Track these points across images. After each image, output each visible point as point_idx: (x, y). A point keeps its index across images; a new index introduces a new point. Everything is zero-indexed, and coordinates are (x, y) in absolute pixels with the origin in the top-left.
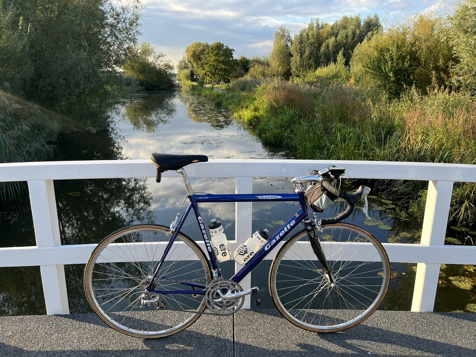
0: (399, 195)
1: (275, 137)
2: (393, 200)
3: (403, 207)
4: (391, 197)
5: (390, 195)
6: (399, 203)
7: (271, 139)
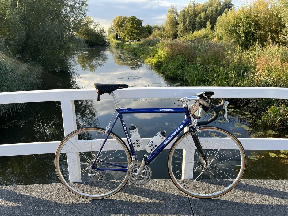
0: (254, 109)
1: (173, 74)
2: (250, 112)
3: (257, 116)
4: (249, 110)
5: (248, 109)
6: (254, 114)
7: (170, 75)
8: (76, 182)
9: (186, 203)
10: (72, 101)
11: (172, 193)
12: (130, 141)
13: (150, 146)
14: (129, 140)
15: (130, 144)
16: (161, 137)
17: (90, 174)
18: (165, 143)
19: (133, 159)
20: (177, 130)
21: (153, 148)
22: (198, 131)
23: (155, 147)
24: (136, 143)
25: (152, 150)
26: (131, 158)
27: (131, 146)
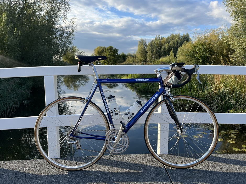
1: (145, 88)
8: (55, 158)
9: (163, 172)
10: (55, 76)
11: (149, 165)
12: (109, 110)
13: (127, 114)
14: (107, 109)
15: (109, 113)
16: (137, 105)
17: (69, 141)
18: (141, 112)
19: (110, 127)
20: (152, 99)
21: (131, 116)
22: (172, 99)
23: (132, 115)
24: (114, 111)
25: (129, 119)
26: (109, 126)
27: (109, 115)
